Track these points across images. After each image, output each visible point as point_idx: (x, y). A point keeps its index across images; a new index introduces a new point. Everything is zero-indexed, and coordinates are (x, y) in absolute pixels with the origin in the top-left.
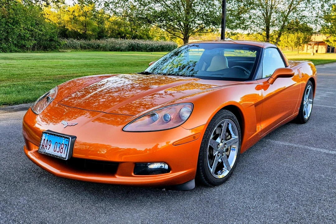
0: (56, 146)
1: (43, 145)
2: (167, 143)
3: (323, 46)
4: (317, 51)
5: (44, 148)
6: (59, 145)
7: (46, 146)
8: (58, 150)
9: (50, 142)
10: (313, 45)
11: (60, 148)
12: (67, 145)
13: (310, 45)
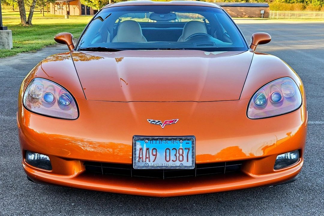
0: (168, 154)
1: (141, 156)
2: (288, 134)
3: (75, 6)
4: (68, 13)
5: (144, 160)
6: (173, 152)
7: (146, 158)
8: (173, 158)
9: (154, 151)
10: (61, 5)
11: (178, 155)
12: (191, 149)
13: (58, 4)
